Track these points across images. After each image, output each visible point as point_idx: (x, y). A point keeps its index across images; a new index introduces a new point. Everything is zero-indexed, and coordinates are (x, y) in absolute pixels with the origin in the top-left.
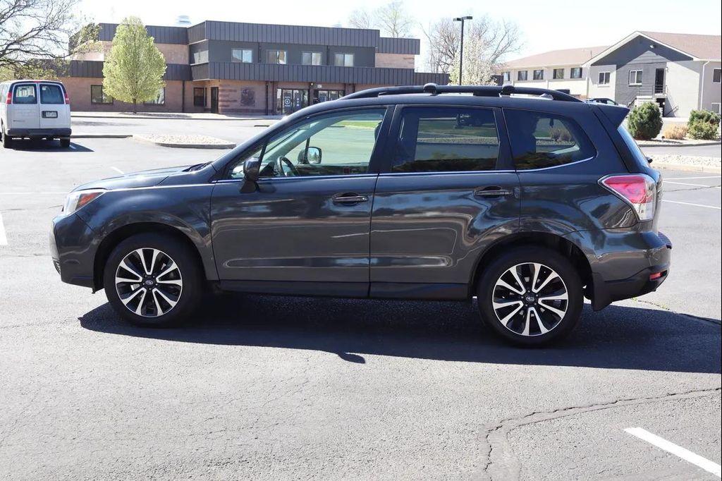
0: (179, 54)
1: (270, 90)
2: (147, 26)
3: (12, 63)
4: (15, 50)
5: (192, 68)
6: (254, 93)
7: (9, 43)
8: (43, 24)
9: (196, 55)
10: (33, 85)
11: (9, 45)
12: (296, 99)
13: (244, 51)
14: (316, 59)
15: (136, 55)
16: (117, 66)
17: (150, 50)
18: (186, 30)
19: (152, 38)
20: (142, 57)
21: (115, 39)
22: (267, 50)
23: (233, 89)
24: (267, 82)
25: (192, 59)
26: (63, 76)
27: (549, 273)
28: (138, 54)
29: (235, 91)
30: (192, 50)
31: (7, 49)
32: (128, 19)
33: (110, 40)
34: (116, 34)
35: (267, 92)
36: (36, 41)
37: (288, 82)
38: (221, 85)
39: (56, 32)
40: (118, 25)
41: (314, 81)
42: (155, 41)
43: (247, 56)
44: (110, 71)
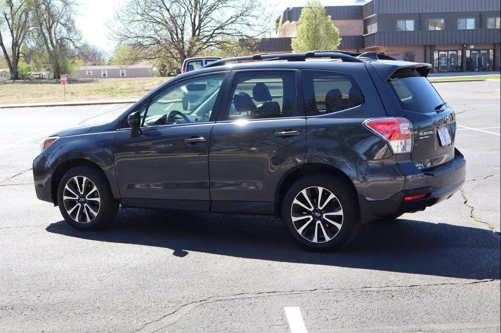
0: (354, 28)
1: (428, 52)
2: (326, 7)
3: (218, 44)
4: (219, 34)
5: (364, 38)
6: (414, 55)
7: (214, 28)
8: (240, 12)
9: (369, 27)
10: (200, 61)
11: (215, 30)
12: (451, 59)
13: (407, 21)
14: (471, 24)
15: (316, 31)
16: (302, 41)
17: (328, 27)
18: (361, 7)
19: (330, 17)
20: (322, 32)
21: (300, 19)
22: (427, 19)
23: (396, 53)
24: (425, 46)
25: (366, 31)
26: (253, 51)
27: (329, 194)
28: (318, 30)
29: (399, 55)
30: (366, 23)
31: (213, 33)
32: (311, 3)
33: (297, 20)
34: (301, 16)
35: (425, 55)
36: (233, 26)
37: (443, 45)
38: (387, 51)
39: (247, 18)
40: (303, 8)
41: (466, 42)
42: (332, 19)
43: (410, 25)
44: (297, 45)
